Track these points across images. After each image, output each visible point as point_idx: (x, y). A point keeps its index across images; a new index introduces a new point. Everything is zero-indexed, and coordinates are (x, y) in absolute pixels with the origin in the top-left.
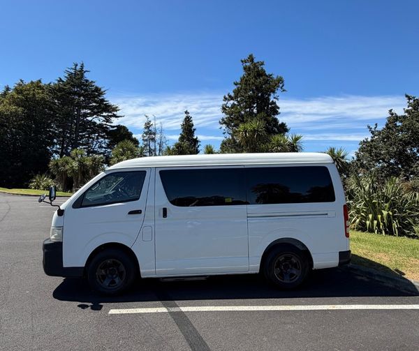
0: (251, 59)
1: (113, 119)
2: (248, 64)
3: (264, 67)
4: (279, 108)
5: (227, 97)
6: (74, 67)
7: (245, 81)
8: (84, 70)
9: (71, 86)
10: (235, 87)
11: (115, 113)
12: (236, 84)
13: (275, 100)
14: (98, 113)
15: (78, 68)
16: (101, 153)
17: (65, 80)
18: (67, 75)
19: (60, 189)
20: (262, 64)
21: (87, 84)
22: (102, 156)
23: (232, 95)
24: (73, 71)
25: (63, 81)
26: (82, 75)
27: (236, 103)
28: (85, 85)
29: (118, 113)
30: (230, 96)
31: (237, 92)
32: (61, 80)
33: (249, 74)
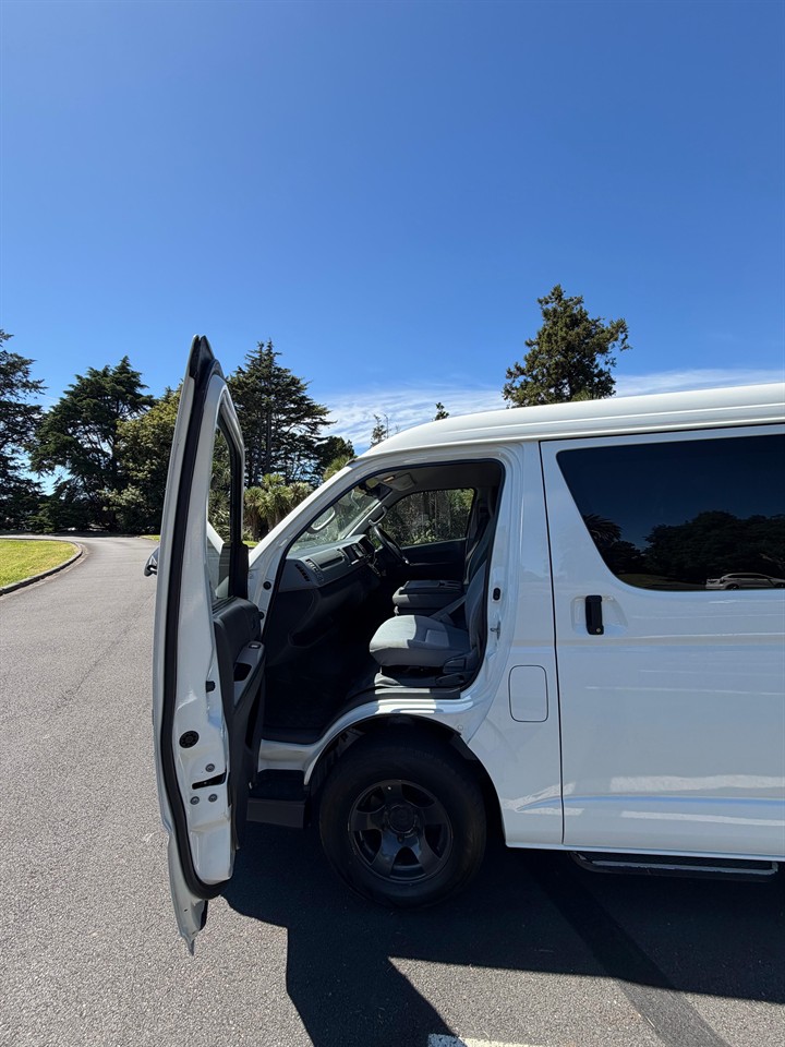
0: (558, 294)
1: (321, 427)
2: (550, 307)
3: (585, 307)
4: (613, 382)
5: (513, 370)
6: (258, 349)
7: (548, 336)
8: (273, 352)
9: (257, 378)
10: (528, 351)
11: (323, 417)
12: (529, 345)
13: (605, 368)
14: (297, 420)
15: (265, 349)
16: (305, 481)
17: (246, 369)
18: (249, 363)
19: (250, 536)
20: (579, 302)
21: (280, 374)
22: (307, 484)
23: (523, 365)
24: (257, 356)
25: (244, 373)
26: (272, 359)
27: (529, 379)
28: (278, 377)
29: (327, 418)
30: (518, 369)
31: (532, 360)
32: (241, 371)
33: (555, 324)
